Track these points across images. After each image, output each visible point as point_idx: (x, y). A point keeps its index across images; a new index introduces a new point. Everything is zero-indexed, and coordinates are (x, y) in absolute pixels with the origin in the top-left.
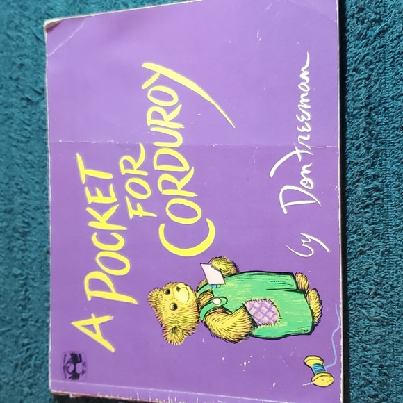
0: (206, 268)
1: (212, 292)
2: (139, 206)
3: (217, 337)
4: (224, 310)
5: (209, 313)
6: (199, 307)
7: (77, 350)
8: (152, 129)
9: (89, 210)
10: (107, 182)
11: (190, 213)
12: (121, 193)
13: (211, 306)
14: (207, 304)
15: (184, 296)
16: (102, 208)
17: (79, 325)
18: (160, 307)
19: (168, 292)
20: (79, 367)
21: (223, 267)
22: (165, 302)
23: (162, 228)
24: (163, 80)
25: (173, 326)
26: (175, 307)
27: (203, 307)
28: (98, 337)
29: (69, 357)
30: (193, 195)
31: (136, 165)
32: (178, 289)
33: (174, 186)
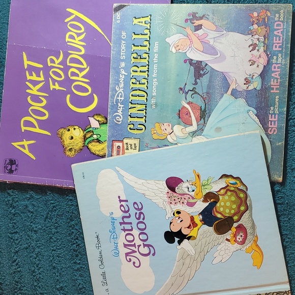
0: (91, 119)
1: (93, 132)
2: (56, 83)
3: (93, 154)
4: (98, 141)
5: (90, 142)
6: (85, 138)
7: (13, 158)
8: (68, 44)
9: (27, 83)
10: (40, 69)
11: (85, 90)
12: (47, 76)
13: (92, 138)
14: (89, 137)
15: (77, 133)
16: (35, 83)
17: (15, 144)
18: (64, 138)
19: (69, 130)
20: (14, 167)
21: (100, 119)
22: (66, 135)
23: (68, 96)
24: (77, 19)
25: (70, 147)
26: (72, 138)
27: (87, 139)
28: (26, 151)
29: (8, 161)
30: (87, 81)
31: (57, 62)
32: (75, 129)
33: (77, 75)
